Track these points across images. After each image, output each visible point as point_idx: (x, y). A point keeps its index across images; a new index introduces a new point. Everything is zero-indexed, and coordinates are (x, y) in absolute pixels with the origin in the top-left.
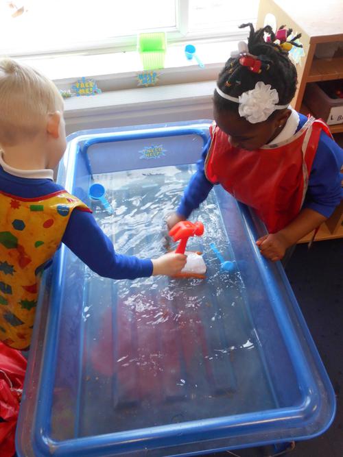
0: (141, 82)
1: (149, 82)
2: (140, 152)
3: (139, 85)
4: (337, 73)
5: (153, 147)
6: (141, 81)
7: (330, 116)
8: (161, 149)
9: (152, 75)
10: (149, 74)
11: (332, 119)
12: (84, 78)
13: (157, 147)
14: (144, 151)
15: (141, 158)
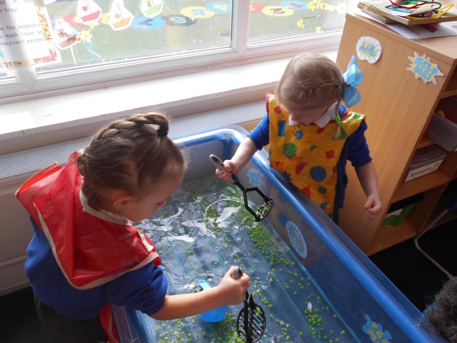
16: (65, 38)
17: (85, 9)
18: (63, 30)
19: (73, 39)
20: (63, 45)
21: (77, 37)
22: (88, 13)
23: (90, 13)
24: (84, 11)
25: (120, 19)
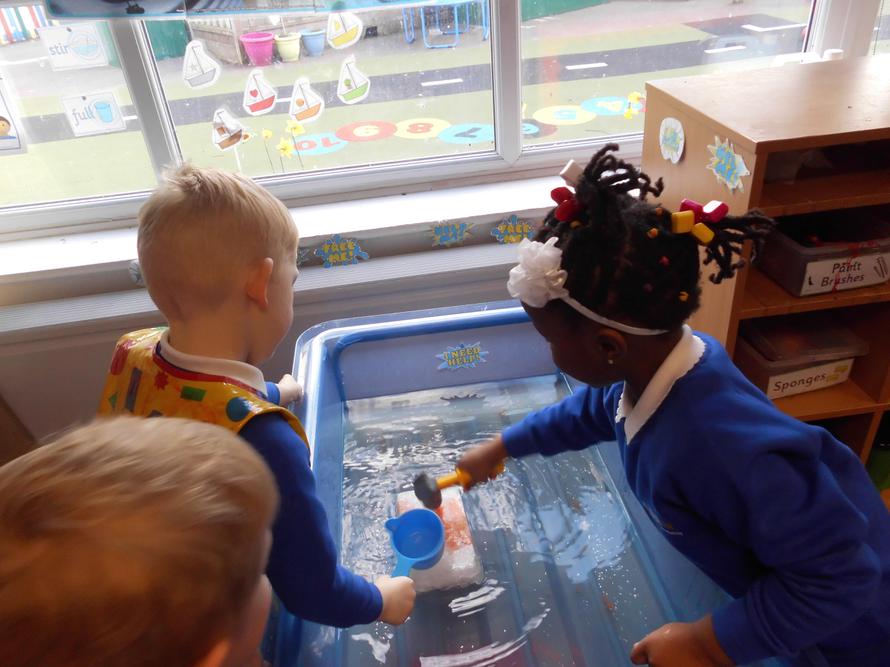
0: (438, 240)
1: (453, 240)
2: (438, 356)
3: (435, 244)
4: (810, 202)
5: (462, 346)
6: (438, 238)
7: (807, 276)
8: (478, 350)
9: (457, 227)
10: (453, 226)
11: (810, 283)
12: (337, 236)
13: (468, 346)
14: (447, 354)
15: (439, 368)
16: (226, 136)
17: (254, 93)
18: (223, 124)
19: (236, 136)
20: (223, 145)
21: (243, 133)
22: (259, 99)
23: (261, 100)
24: (252, 98)
25: (305, 107)
